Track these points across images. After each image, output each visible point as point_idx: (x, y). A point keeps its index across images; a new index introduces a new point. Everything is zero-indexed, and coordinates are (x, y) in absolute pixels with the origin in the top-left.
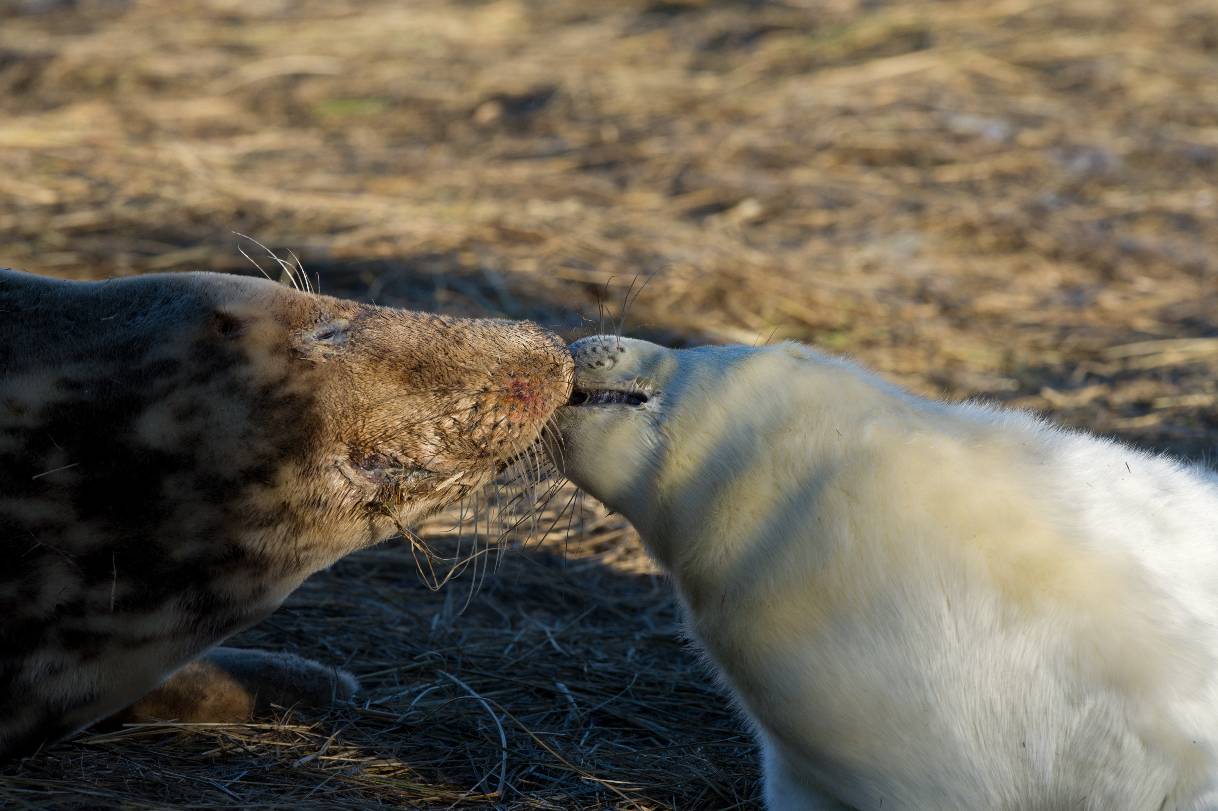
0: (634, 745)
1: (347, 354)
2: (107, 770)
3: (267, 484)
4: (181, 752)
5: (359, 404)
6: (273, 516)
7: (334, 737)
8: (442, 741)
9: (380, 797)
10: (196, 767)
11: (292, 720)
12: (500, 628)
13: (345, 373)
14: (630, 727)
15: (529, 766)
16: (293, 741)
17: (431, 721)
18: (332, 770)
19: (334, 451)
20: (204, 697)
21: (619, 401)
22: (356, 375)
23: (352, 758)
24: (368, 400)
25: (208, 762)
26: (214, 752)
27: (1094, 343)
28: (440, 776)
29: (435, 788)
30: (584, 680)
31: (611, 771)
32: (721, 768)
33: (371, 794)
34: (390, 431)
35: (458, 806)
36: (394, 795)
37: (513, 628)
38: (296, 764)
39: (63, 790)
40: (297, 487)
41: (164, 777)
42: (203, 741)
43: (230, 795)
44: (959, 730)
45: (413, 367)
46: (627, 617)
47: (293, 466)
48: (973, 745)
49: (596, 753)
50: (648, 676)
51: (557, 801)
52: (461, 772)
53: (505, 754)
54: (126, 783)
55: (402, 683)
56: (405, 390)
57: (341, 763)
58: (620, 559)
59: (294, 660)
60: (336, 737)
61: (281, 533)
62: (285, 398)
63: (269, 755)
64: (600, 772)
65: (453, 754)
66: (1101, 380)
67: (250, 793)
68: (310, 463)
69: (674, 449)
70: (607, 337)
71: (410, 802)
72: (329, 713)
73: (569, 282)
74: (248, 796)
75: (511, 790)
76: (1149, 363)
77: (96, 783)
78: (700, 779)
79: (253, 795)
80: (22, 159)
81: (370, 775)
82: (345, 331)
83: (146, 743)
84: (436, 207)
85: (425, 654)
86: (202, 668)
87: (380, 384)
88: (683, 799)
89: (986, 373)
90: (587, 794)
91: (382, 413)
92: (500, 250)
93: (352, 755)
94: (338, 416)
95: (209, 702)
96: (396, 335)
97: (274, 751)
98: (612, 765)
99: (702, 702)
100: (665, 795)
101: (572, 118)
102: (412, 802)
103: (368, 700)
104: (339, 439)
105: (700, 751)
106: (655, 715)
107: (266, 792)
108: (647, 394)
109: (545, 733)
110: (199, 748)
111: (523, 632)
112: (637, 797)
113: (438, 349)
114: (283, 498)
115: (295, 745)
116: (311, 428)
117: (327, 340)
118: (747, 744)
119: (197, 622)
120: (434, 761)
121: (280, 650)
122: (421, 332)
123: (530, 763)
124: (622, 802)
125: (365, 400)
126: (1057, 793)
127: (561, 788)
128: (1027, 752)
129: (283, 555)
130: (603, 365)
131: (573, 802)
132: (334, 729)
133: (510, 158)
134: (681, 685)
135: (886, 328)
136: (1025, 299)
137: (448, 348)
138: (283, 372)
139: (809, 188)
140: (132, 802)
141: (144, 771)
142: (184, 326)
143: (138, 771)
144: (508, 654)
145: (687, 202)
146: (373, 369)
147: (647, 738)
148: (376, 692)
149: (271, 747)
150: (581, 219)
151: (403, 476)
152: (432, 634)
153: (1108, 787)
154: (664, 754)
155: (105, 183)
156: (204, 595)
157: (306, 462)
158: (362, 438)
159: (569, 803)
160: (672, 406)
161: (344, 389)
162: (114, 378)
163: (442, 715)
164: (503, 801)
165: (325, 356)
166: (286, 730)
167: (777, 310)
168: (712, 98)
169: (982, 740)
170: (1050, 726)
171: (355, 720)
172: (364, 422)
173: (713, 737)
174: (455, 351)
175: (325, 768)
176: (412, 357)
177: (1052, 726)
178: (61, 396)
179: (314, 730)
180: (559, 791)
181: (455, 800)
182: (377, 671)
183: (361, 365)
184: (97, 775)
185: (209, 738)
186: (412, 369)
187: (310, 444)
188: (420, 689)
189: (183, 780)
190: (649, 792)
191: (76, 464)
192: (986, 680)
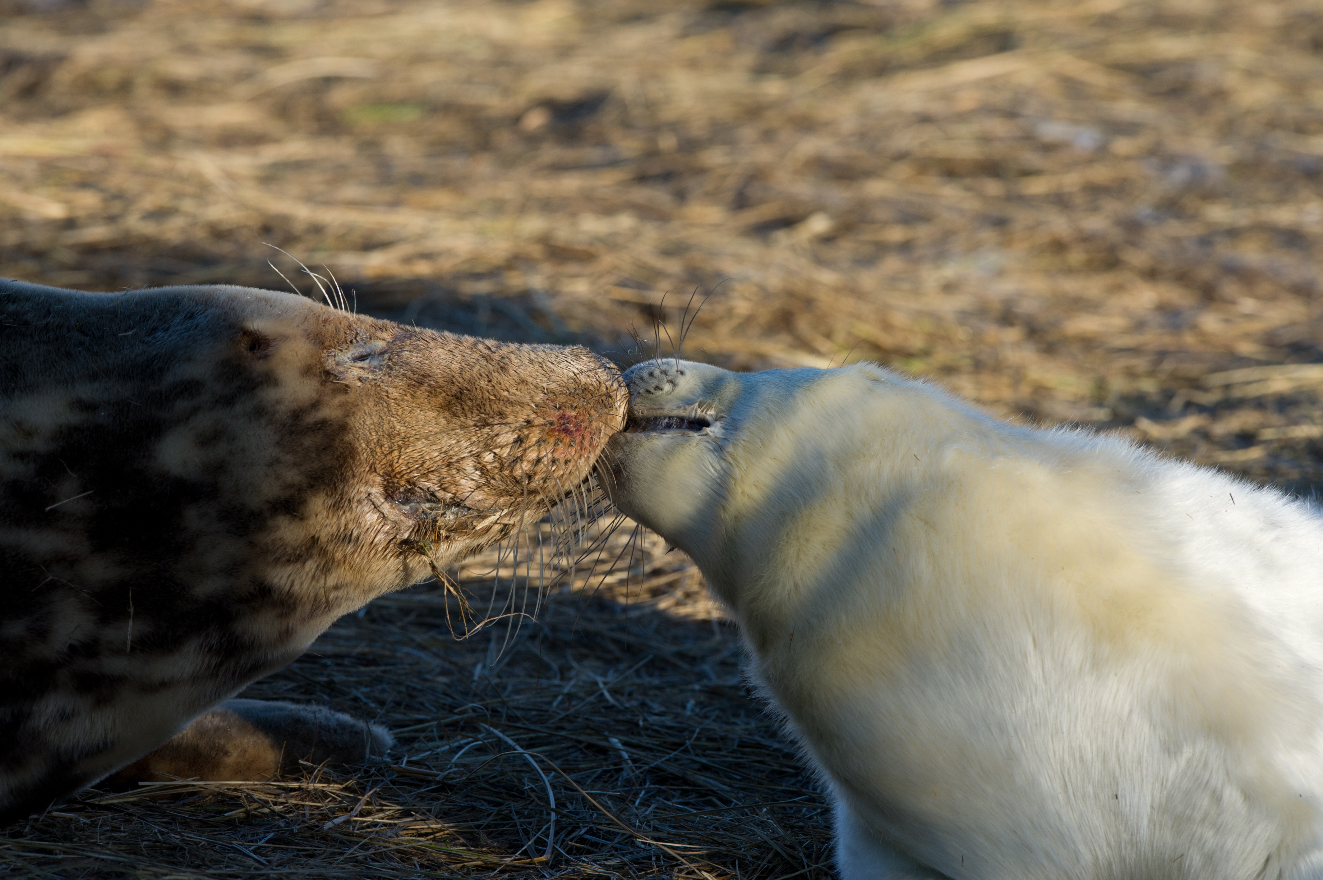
0: (693, 805)
1: (383, 378)
2: (121, 832)
3: (296, 516)
4: (202, 813)
5: (395, 432)
6: (301, 551)
7: (368, 797)
8: (485, 800)
9: (418, 862)
10: (217, 829)
11: (322, 778)
12: (548, 678)
13: (381, 398)
14: (689, 785)
15: (579, 828)
16: (323, 801)
17: (473, 779)
18: (366, 832)
19: (367, 483)
20: (226, 753)
21: (679, 427)
22: (393, 401)
23: (388, 819)
24: (405, 428)
25: (230, 823)
26: (238, 813)
27: (1193, 369)
28: (483, 837)
29: (478, 852)
30: (639, 734)
31: (668, 833)
32: (788, 830)
33: (408, 858)
34: (428, 463)
35: (502, 872)
36: (433, 859)
37: (562, 679)
38: (328, 825)
39: (73, 854)
40: (327, 521)
41: (183, 840)
42: (226, 801)
43: (255, 860)
44: (1046, 781)
45: (453, 394)
46: (686, 666)
47: (323, 497)
48: (1061, 797)
49: (653, 814)
50: (709, 730)
51: (610, 865)
52: (506, 834)
53: (553, 814)
54: (142, 846)
55: (441, 738)
56: (444, 418)
57: (375, 825)
58: (678, 604)
59: (324, 713)
60: (370, 797)
61: (310, 570)
62: (316, 423)
63: (298, 816)
64: (657, 834)
65: (497, 814)
66: (1201, 409)
67: (276, 857)
68: (342, 494)
69: (739, 477)
70: (664, 360)
71: (450, 867)
72: (363, 770)
73: (624, 303)
74: (275, 860)
75: (560, 854)
76: (1253, 391)
77: (110, 847)
78: (765, 842)
79: (281, 859)
80: (29, 170)
81: (407, 838)
82: (382, 353)
83: (164, 803)
84: (479, 222)
85: (465, 707)
86: (223, 722)
87: (418, 411)
88: (747, 864)
89: (1075, 402)
90: (642, 858)
91: (419, 443)
92: (547, 268)
93: (388, 816)
94: (373, 444)
95: (232, 759)
96: (437, 359)
97: (303, 812)
98: (670, 826)
99: (767, 759)
100: (727, 859)
101: (627, 125)
102: (453, 867)
103: (405, 756)
104: (373, 470)
105: (765, 812)
106: (716, 772)
107: (294, 856)
108: (708, 418)
109: (597, 792)
110: (221, 808)
111: (572, 682)
112: (697, 862)
113: (481, 375)
114: (313, 532)
115: (325, 805)
116: (344, 457)
117: (362, 362)
118: (816, 804)
119: (219, 665)
120: (476, 823)
121: (308, 702)
122: (464, 356)
123: (581, 824)
124: (680, 867)
125: (402, 428)
126: (1152, 850)
127: (614, 852)
128: (1120, 803)
129: (312, 595)
130: (662, 389)
131: (627, 867)
132: (368, 788)
133: (558, 168)
134: (744, 740)
135: (967, 353)
136: (1118, 322)
137: (491, 374)
138: (315, 395)
139: (884, 201)
140: (149, 866)
141: (162, 834)
142: (208, 343)
143: (156, 834)
144: (557, 707)
145: (751, 217)
146: (411, 395)
147: (708, 798)
148: (413, 748)
149: (299, 807)
150: (636, 235)
151: (442, 512)
152: (474, 684)
153: (1207, 843)
154: (726, 815)
155: (119, 196)
156: (227, 636)
157: (337, 493)
158: (398, 470)
159: (623, 869)
160: (736, 431)
161: (380, 416)
162: (132, 400)
163: (485, 773)
164: (551, 866)
165: (360, 379)
166: (315, 789)
167: (850, 334)
168: (779, 104)
169: (1071, 791)
170: (1144, 776)
171: (391, 778)
172: (400, 452)
173: (779, 797)
174: (499, 378)
175: (358, 830)
176: (453, 383)
177: (1147, 776)
178: (75, 418)
179: (346, 789)
180: (612, 855)
181: (500, 865)
182: (415, 724)
183: (398, 390)
184: (111, 838)
185: (232, 798)
186: (453, 396)
187: (342, 474)
188: (461, 744)
189: (204, 842)
190: (710, 857)
191: (91, 492)
192: (1075, 726)
